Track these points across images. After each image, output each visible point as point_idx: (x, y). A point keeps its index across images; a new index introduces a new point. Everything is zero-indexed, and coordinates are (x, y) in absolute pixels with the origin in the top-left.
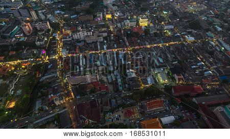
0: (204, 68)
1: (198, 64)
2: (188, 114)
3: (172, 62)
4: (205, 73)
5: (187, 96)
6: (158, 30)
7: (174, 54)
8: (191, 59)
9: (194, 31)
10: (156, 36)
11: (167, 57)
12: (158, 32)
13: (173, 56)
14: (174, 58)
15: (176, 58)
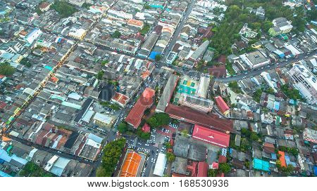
0: (129, 60)
1: (120, 61)
2: (167, 131)
3: (91, 85)
4: (135, 65)
5: (147, 112)
6: (21, 53)
7: (82, 72)
8: (107, 61)
9: (74, 19)
10: (29, 66)
11: (78, 84)
12: (25, 56)
13: (85, 75)
14: (88, 77)
15: (90, 76)
